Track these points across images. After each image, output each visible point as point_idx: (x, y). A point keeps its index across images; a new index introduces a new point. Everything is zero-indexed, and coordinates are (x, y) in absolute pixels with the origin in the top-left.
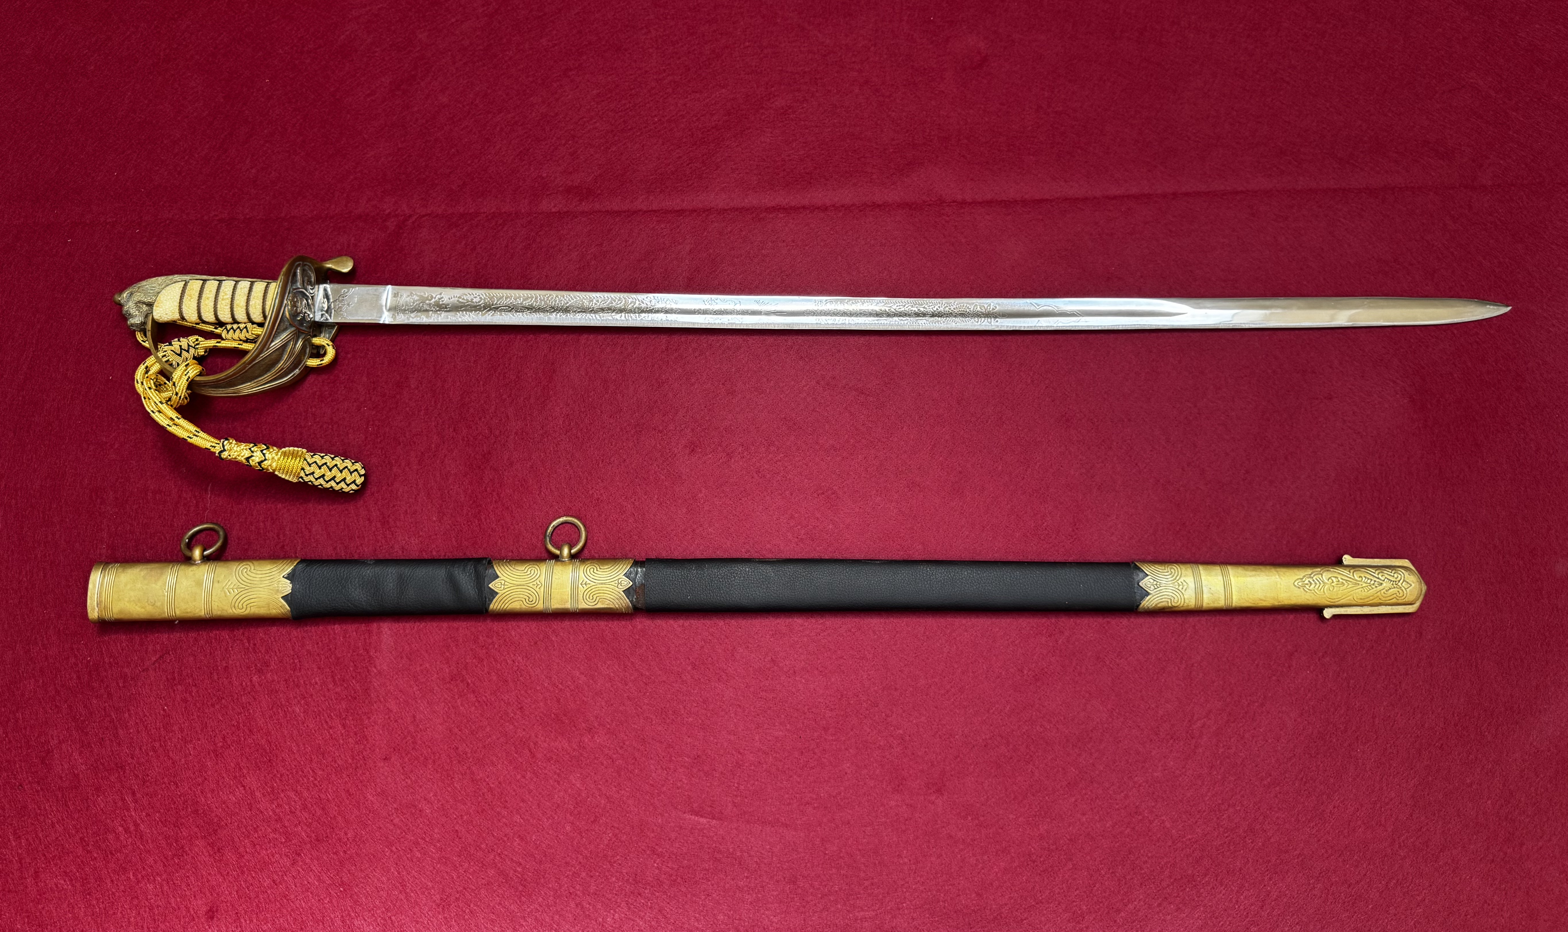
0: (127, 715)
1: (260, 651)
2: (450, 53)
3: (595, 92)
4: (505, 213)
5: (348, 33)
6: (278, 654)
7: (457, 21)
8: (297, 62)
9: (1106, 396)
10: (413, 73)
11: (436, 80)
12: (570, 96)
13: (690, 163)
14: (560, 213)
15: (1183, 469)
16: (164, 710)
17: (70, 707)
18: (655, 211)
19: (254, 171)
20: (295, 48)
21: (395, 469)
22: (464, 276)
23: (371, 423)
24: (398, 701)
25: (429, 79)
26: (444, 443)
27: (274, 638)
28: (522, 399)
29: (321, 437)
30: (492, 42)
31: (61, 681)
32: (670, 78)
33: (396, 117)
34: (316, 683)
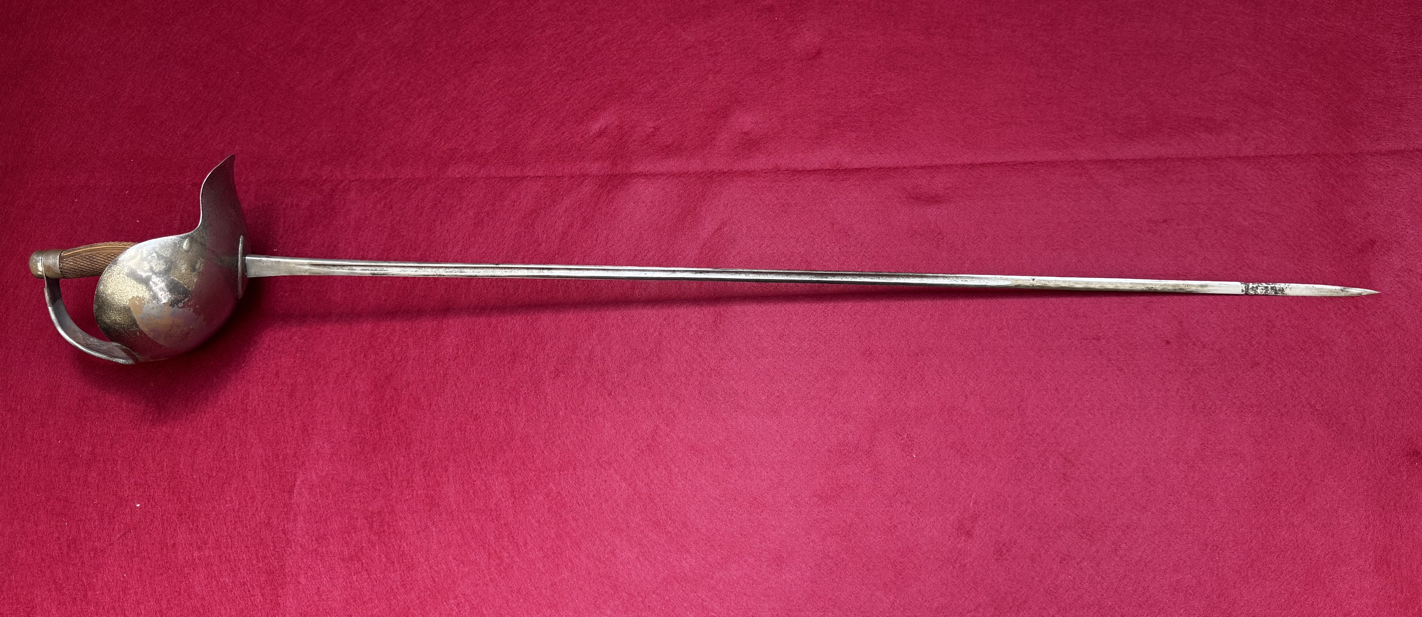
0: (95, 580)
1: (201, 532)
2: (383, 50)
3: (497, 80)
4: (418, 178)
5: (303, 34)
6: (215, 534)
7: (389, 24)
8: (261, 58)
9: (904, 334)
10: (352, 66)
11: (370, 71)
12: (476, 84)
13: (571, 138)
14: (463, 179)
15: (966, 397)
16: (124, 577)
17: (51, 572)
18: (540, 177)
19: (222, 145)
20: (261, 46)
21: (315, 387)
22: (382, 230)
23: (299, 349)
24: (306, 576)
25: (364, 71)
26: (355, 366)
27: (213, 522)
28: (421, 331)
29: (260, 360)
30: (417, 40)
31: (47, 551)
32: (558, 69)
33: (337, 101)
34: (244, 559)
